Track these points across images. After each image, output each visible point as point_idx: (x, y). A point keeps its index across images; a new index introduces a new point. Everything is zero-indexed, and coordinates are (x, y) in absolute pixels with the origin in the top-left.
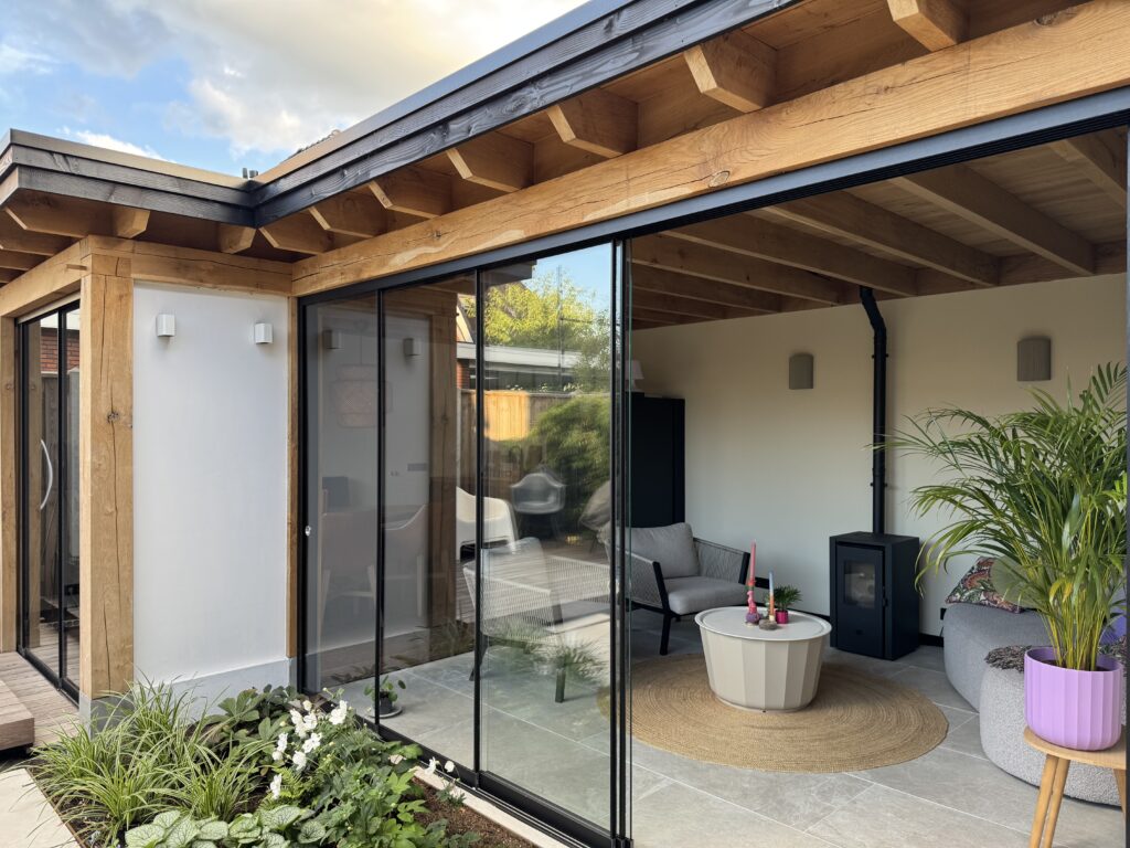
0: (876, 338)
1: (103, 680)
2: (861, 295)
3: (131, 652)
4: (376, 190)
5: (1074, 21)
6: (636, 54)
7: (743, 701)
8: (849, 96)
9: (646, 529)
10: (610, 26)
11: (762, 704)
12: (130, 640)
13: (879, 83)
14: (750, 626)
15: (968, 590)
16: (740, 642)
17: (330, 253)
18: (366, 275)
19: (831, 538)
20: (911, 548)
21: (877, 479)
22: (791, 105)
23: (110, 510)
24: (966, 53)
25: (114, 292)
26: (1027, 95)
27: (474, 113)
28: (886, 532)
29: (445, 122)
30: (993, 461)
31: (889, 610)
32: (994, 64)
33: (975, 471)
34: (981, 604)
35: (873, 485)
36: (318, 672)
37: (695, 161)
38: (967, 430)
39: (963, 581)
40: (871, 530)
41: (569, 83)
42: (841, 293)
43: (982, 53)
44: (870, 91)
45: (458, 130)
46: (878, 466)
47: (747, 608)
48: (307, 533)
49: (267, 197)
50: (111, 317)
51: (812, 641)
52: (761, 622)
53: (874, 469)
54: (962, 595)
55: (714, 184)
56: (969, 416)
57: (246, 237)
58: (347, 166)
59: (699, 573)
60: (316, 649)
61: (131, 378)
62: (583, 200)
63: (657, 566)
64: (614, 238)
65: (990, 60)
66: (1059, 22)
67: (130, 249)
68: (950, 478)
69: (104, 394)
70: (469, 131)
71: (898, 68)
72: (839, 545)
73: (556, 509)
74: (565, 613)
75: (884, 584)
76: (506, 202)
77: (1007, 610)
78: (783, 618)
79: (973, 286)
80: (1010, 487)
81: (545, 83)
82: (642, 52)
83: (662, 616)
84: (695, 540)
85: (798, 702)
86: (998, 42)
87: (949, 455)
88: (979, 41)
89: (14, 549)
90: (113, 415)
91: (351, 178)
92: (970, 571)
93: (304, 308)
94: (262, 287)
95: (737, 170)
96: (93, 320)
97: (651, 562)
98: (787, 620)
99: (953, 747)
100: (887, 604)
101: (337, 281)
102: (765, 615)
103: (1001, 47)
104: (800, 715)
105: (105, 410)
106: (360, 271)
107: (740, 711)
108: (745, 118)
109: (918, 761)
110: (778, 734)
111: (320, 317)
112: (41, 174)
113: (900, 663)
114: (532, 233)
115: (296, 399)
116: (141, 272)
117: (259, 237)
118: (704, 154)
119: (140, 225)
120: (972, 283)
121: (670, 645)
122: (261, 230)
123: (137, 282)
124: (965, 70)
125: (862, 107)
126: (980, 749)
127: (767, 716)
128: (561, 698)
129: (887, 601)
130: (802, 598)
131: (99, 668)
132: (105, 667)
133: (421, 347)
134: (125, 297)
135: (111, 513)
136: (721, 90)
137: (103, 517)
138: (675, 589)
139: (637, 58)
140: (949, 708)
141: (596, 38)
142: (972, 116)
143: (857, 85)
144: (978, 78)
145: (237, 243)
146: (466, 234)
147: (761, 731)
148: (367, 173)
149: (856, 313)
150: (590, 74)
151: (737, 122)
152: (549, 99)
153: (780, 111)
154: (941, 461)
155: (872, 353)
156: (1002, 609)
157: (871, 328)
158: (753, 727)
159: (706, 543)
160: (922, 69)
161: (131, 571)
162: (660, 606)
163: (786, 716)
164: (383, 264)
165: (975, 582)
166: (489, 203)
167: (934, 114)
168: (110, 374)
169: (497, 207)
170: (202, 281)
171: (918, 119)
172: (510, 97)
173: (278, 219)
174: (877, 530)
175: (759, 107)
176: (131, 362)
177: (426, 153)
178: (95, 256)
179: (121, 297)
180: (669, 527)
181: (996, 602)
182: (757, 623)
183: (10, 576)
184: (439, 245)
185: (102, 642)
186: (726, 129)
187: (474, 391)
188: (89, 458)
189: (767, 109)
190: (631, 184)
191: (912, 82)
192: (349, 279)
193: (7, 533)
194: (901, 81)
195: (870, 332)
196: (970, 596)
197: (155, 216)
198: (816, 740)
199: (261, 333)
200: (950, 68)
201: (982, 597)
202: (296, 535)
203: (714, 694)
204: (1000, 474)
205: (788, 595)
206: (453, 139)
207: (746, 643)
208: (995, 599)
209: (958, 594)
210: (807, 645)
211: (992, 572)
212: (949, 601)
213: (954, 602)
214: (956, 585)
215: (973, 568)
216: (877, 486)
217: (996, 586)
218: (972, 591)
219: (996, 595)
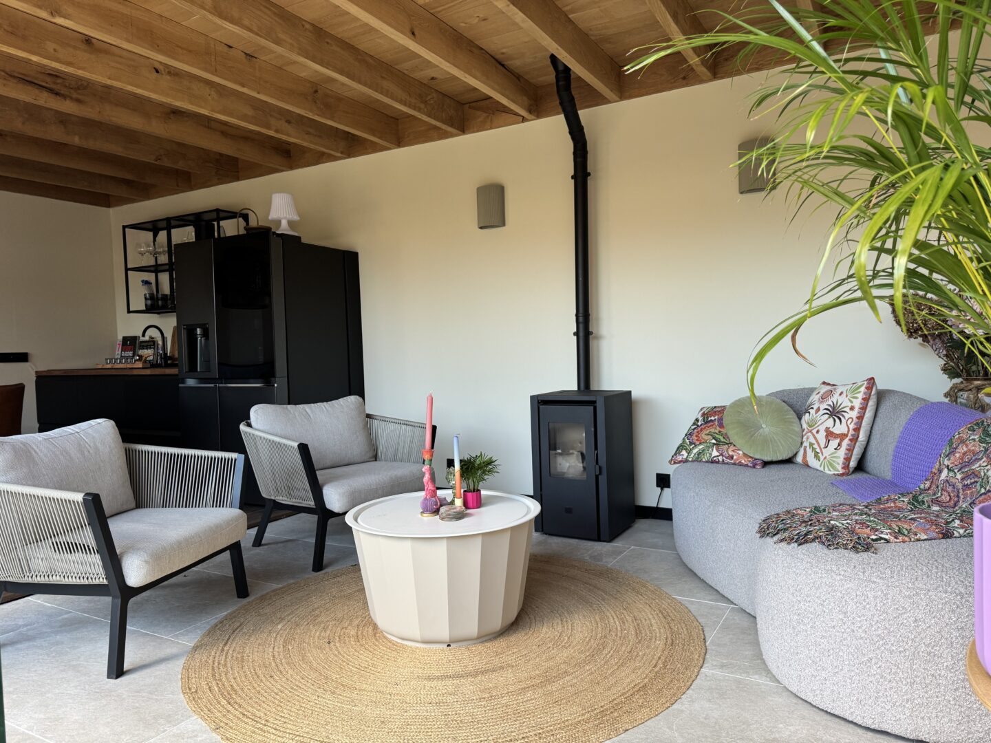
0: (574, 153)
2: (561, 104)
7: (418, 636)
9: (301, 406)
11: (445, 635)
14: (428, 518)
15: (696, 446)
19: (532, 397)
20: (623, 404)
21: (581, 326)
28: (591, 389)
31: (603, 479)
34: (713, 462)
35: (576, 334)
39: (689, 435)
40: (575, 388)
46: (581, 310)
47: (422, 494)
51: (513, 529)
52: (443, 510)
53: (577, 316)
54: (689, 452)
59: (375, 458)
63: (304, 449)
72: (542, 405)
75: (596, 448)
77: (747, 465)
78: (473, 501)
83: (314, 518)
84: (369, 416)
85: (497, 623)
92: (694, 424)
97: (296, 445)
98: (479, 504)
100: (600, 473)
102: (449, 500)
104: (502, 643)
107: (413, 650)
110: (468, 687)
113: (618, 544)
121: (327, 556)
127: (455, 652)
129: (600, 468)
130: (499, 469)
138: (329, 480)
147: (440, 684)
155: (572, 173)
156: (740, 464)
157: (569, 137)
159: (383, 419)
162: (311, 504)
163: (480, 647)
165: (703, 436)
174: (582, 387)
180: (334, 402)
181: (732, 457)
182: (436, 512)
196: (699, 454)
201: (715, 453)
203: (375, 627)
205: (480, 467)
207: (419, 545)
208: (731, 453)
209: (684, 452)
210: (508, 534)
211: (725, 422)
212: (673, 461)
213: (680, 462)
214: (679, 442)
215: (697, 420)
216: (581, 334)
217: (734, 438)
218: (701, 447)
219: (732, 448)
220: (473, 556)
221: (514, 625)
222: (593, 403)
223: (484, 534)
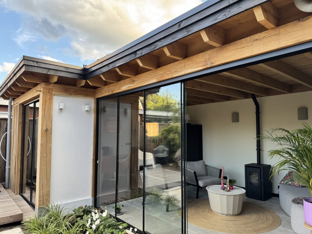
0: (256, 108)
1: (42, 203)
2: (252, 96)
3: (49, 195)
4: (118, 70)
5: (309, 20)
6: (187, 32)
7: (220, 213)
8: (246, 42)
9: (192, 162)
10: (180, 25)
11: (226, 213)
12: (49, 192)
13: (254, 38)
14: (222, 190)
15: (286, 180)
16: (219, 195)
17: (105, 86)
18: (114, 92)
19: (245, 165)
20: (268, 168)
21: (258, 148)
22: (230, 45)
23: (45, 156)
24: (278, 30)
25: (48, 97)
26: (296, 40)
27: (143, 49)
28: (261, 163)
29: (136, 52)
30: (291, 143)
31: (262, 186)
32: (287, 32)
33: (286, 146)
34: (290, 185)
35: (257, 150)
36: (100, 201)
37: (203, 60)
38: (283, 134)
39: (285, 178)
40: (256, 163)
41: (169, 40)
42: (246, 96)
43: (283, 29)
44: (251, 40)
45: (139, 54)
47: (221, 185)
48: (98, 162)
49: (89, 72)
50: (47, 104)
51: (240, 195)
52: (225, 189)
53: (257, 145)
55: (208, 66)
56: (284, 130)
57: (83, 83)
58: (110, 63)
59: (207, 175)
60: (100, 195)
61: (52, 120)
62: (173, 71)
63: (195, 173)
64: (181, 81)
65: (285, 31)
66: (305, 20)
67: (53, 86)
68: (279, 148)
69: (44, 124)
70: (142, 54)
71: (259, 34)
72: (247, 167)
73: (166, 156)
74: (169, 186)
75: (261, 178)
76: (152, 72)
77: (298, 186)
78: (231, 188)
79: (284, 93)
80: (296, 150)
81: (162, 41)
82: (188, 32)
83: (197, 187)
84: (206, 165)
85: (236, 213)
86: (288, 26)
87: (278, 141)
88: (282, 26)
89: (20, 166)
90: (47, 130)
91: (111, 67)
92: (286, 175)
93: (98, 101)
94: (87, 96)
95: (215, 62)
96: (43, 105)
97: (193, 172)
98: (233, 189)
99: (283, 227)
100: (262, 184)
101: (107, 94)
102: (226, 187)
103: (288, 28)
104: (237, 217)
105: (45, 129)
106: (113, 91)
107: (220, 215)
108: (216, 48)
109: (273, 231)
110: (231, 222)
111: (102, 103)
112: (30, 67)
113: (266, 202)
114: (159, 80)
115: (95, 125)
116: (55, 92)
117: (86, 83)
118: (206, 58)
119: (55, 79)
120: (284, 92)
121: (199, 196)
122: (87, 80)
123: (54, 95)
124: (279, 34)
125: (250, 45)
126: (291, 228)
127: (228, 217)
128: (167, 211)
129: (262, 183)
130: (237, 182)
131: (41, 200)
132: (42, 199)
133: (129, 111)
134: (51, 99)
135: (45, 157)
136: (210, 41)
137: (43, 158)
138: (200, 179)
139: (187, 33)
140: (282, 216)
141: (176, 28)
142: (281, 47)
143: (248, 39)
144: (282, 36)
145: (81, 84)
146: (141, 81)
147: (225, 221)
148: (115, 65)
149: (250, 101)
150: (174, 38)
151: (215, 50)
152: (163, 45)
153: (227, 46)
154: (276, 143)
155: (255, 112)
156: (296, 186)
157: (255, 105)
158: (223, 220)
159: (210, 166)
160: (266, 34)
161: (50, 173)
162: (196, 184)
163: (233, 217)
164: (119, 89)
165: (288, 178)
166: (147, 73)
167: (270, 46)
168: (46, 119)
169: (149, 74)
170: (71, 94)
171: (266, 48)
172: (153, 45)
173: (92, 78)
174: (258, 163)
175: (221, 46)
176: (52, 116)
177: (131, 60)
178: (44, 88)
179: (50, 99)
180: (198, 161)
181: (294, 184)
182: (224, 190)
183: (18, 174)
184: (134, 84)
185: (42, 192)
186: (212, 52)
187: (143, 123)
188: (40, 142)
189: (223, 46)
190: (186, 67)
191: (264, 37)
192: (110, 93)
193: (18, 162)
194: (260, 37)
195: (255, 106)
196: (286, 182)
197: (60, 78)
199: (87, 108)
200: (274, 33)
201: (290, 183)
202: (94, 163)
203: (212, 210)
204: (294, 147)
205: (233, 182)
206: (138, 56)
207: (221, 195)
208: (294, 183)
209: (283, 182)
210: (238, 196)
211: (293, 175)
212: (280, 184)
213: (282, 184)
214: (282, 179)
215: (287, 174)
216: (258, 150)
217: (294, 179)
218: (287, 181)
219: (294, 182)
220: (232, 199)
221: (240, 214)
222: (260, 168)
223: (234, 195)
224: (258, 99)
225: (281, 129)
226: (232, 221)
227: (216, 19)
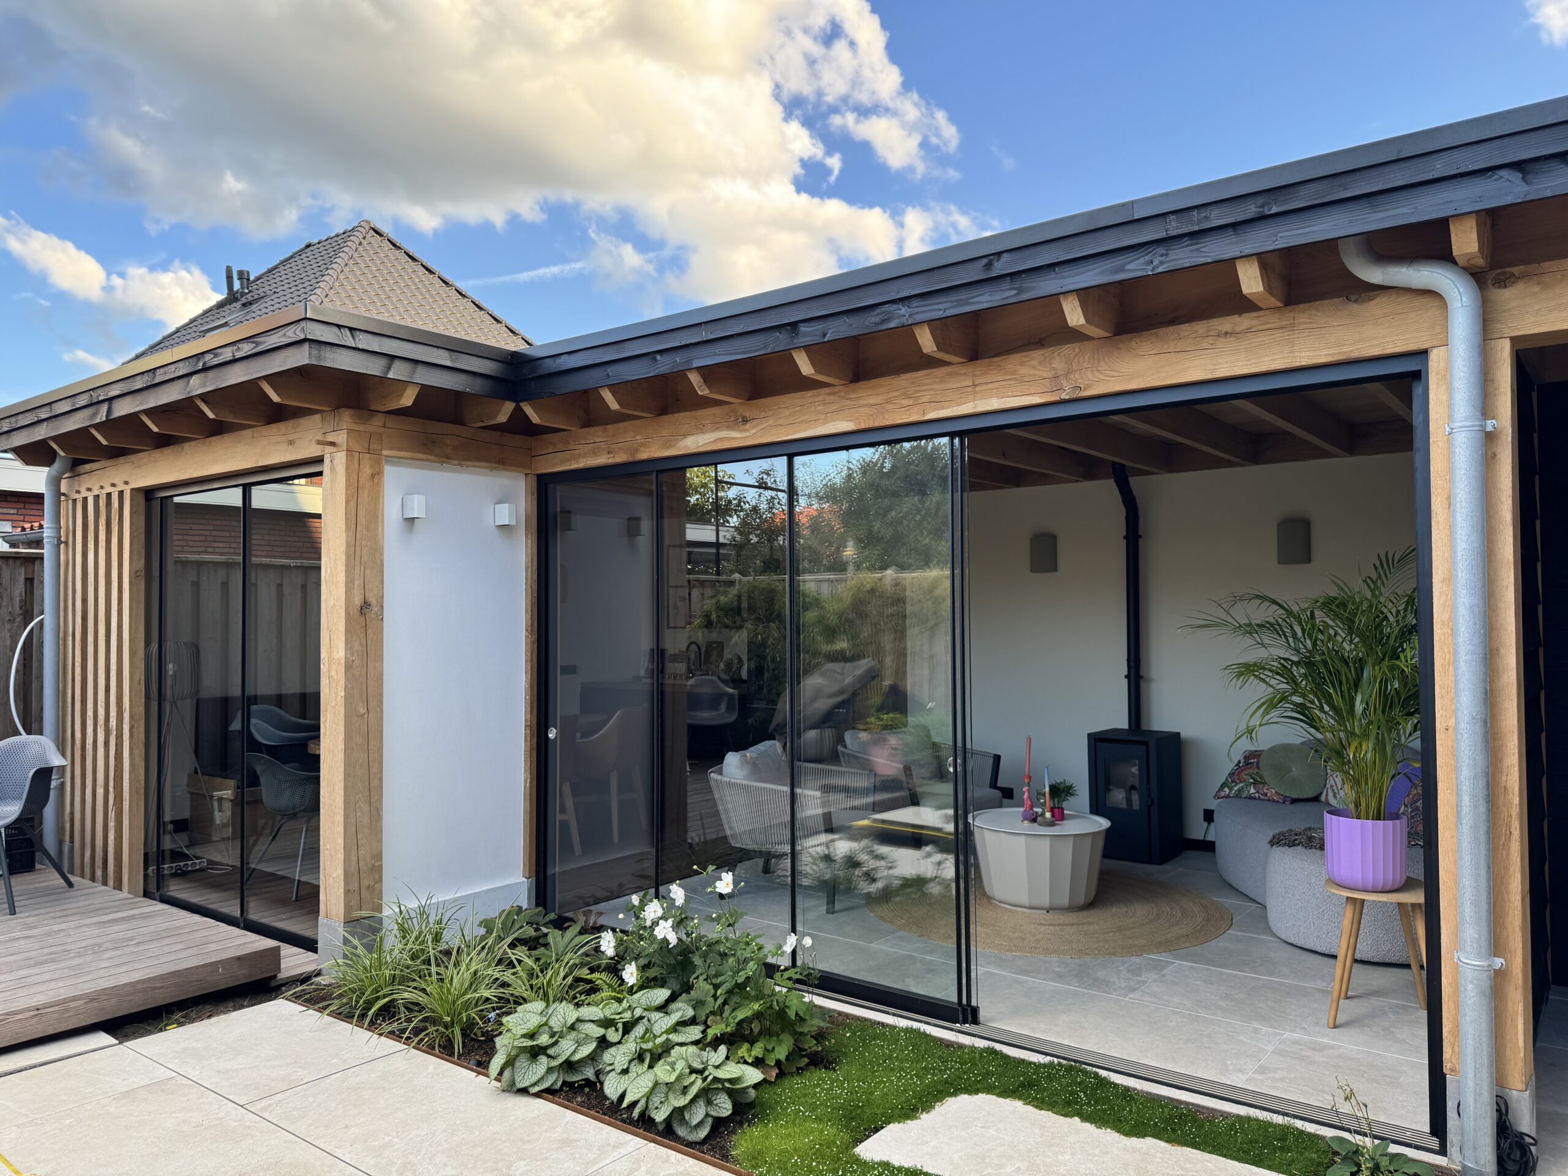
0: (1127, 518)
1: (354, 902)
2: (1112, 471)
3: (380, 869)
4: (695, 378)
5: (1374, 302)
6: (1014, 292)
7: (1025, 903)
8: (1194, 336)
10: (989, 265)
11: (1046, 903)
12: (379, 856)
13: (1221, 329)
14: (1027, 824)
15: (1237, 784)
16: (1023, 839)
17: (591, 430)
18: (644, 455)
19: (1089, 735)
20: (1173, 744)
21: (1132, 670)
22: (1140, 337)
23: (362, 711)
24: (1292, 314)
25: (367, 471)
26: (1340, 353)
27: (830, 319)
28: (1144, 727)
29: (794, 325)
30: (1291, 640)
31: (1154, 810)
32: (1315, 326)
33: (1277, 650)
34: (1251, 798)
35: (1128, 677)
36: (560, 894)
37: (1045, 375)
39: (1231, 774)
40: (1127, 726)
41: (941, 306)
42: (1089, 469)
43: (1302, 316)
44: (1211, 333)
45: (809, 334)
46: (1132, 660)
47: (1022, 809)
48: (552, 735)
49: (541, 371)
50: (365, 496)
51: (1094, 834)
52: (1039, 819)
53: (1128, 660)
54: (1231, 789)
55: (1064, 396)
56: (1263, 598)
57: (505, 412)
58: (660, 352)
60: (556, 869)
61: (382, 565)
62: (925, 399)
63: (908, 770)
65: (1311, 323)
66: (1363, 302)
67: (381, 423)
69: (357, 583)
70: (824, 336)
71: (1236, 319)
72: (1099, 742)
74: (836, 822)
75: (1148, 782)
76: (833, 394)
77: (1278, 802)
78: (1059, 815)
79: (1230, 464)
80: (1309, 664)
81: (915, 303)
82: (1021, 291)
84: (935, 744)
85: (1081, 900)
86: (1317, 310)
87: (1255, 635)
88: (1302, 306)
89: (141, 771)
90: (365, 606)
91: (664, 365)
92: (1237, 765)
93: (546, 486)
94: (504, 464)
95: (1088, 387)
96: (347, 502)
97: (901, 766)
98: (1062, 817)
99: (1241, 931)
100: (1152, 807)
101: (602, 460)
102: (1042, 814)
103: (1319, 314)
104: (1085, 913)
105: (358, 601)
106: (636, 451)
107: (1023, 913)
108: (1095, 342)
109: (1214, 943)
110: (1068, 929)
111: (560, 495)
112: (328, 348)
113: (1168, 866)
114: (863, 426)
115: (535, 587)
116: (392, 449)
117: (518, 413)
118: (1054, 369)
119: (408, 399)
120: (1229, 461)
122: (521, 404)
123: (390, 460)
124: (1291, 328)
125: (1205, 345)
126: (1268, 930)
127: (1052, 917)
128: (832, 909)
129: (1152, 800)
131: (351, 888)
132: (356, 888)
134: (377, 475)
135: (362, 716)
136: (1088, 325)
137: (355, 718)
139: (1016, 295)
140: (1231, 902)
141: (974, 273)
142: (1298, 364)
143: (1201, 327)
144: (1303, 335)
145: (496, 416)
146: (780, 422)
147: (1050, 928)
148: (689, 361)
149: (1107, 489)
150: (966, 302)
151: (1088, 345)
152: (919, 318)
153: (1130, 340)
154: (1248, 641)
155: (1124, 534)
156: (1273, 801)
157: (1122, 505)
158: (1042, 924)
160: (1255, 322)
161: (381, 779)
163: (1073, 914)
164: (668, 445)
165: (1243, 775)
166: (810, 393)
167: (1268, 359)
168: (363, 560)
169: (820, 398)
170: (448, 458)
171: (1253, 361)
172: (874, 311)
173: (554, 394)
174: (1133, 726)
175: (1108, 335)
176: (382, 547)
177: (769, 350)
178: (350, 431)
179: (373, 476)
181: (1266, 794)
182: (1034, 820)
184: (745, 431)
185: (354, 858)
186: (1077, 350)
188: (340, 653)
189: (1118, 337)
190: (978, 389)
191: (1248, 330)
192: (621, 458)
194: (1238, 329)
195: (1121, 511)
196: (1239, 790)
197: (426, 392)
198: (1108, 933)
199: (504, 514)
200: (1279, 324)
201: (1252, 791)
202: (535, 740)
203: (989, 898)
204: (1297, 651)
205: (1063, 791)
206: (803, 341)
207: (1032, 840)
208: (1265, 791)
209: (1227, 790)
210: (1090, 839)
211: (1261, 765)
212: (1217, 796)
213: (1223, 797)
214: (1223, 780)
215: (1239, 762)
216: (1132, 677)
217: (1267, 778)
218: (1241, 785)
219: (1266, 787)
220: (1068, 849)
221: (1090, 905)
222: (1145, 743)
223: (1075, 835)
224: (1134, 482)
225: (1258, 597)
226: (1073, 925)
227: (1121, 269)
